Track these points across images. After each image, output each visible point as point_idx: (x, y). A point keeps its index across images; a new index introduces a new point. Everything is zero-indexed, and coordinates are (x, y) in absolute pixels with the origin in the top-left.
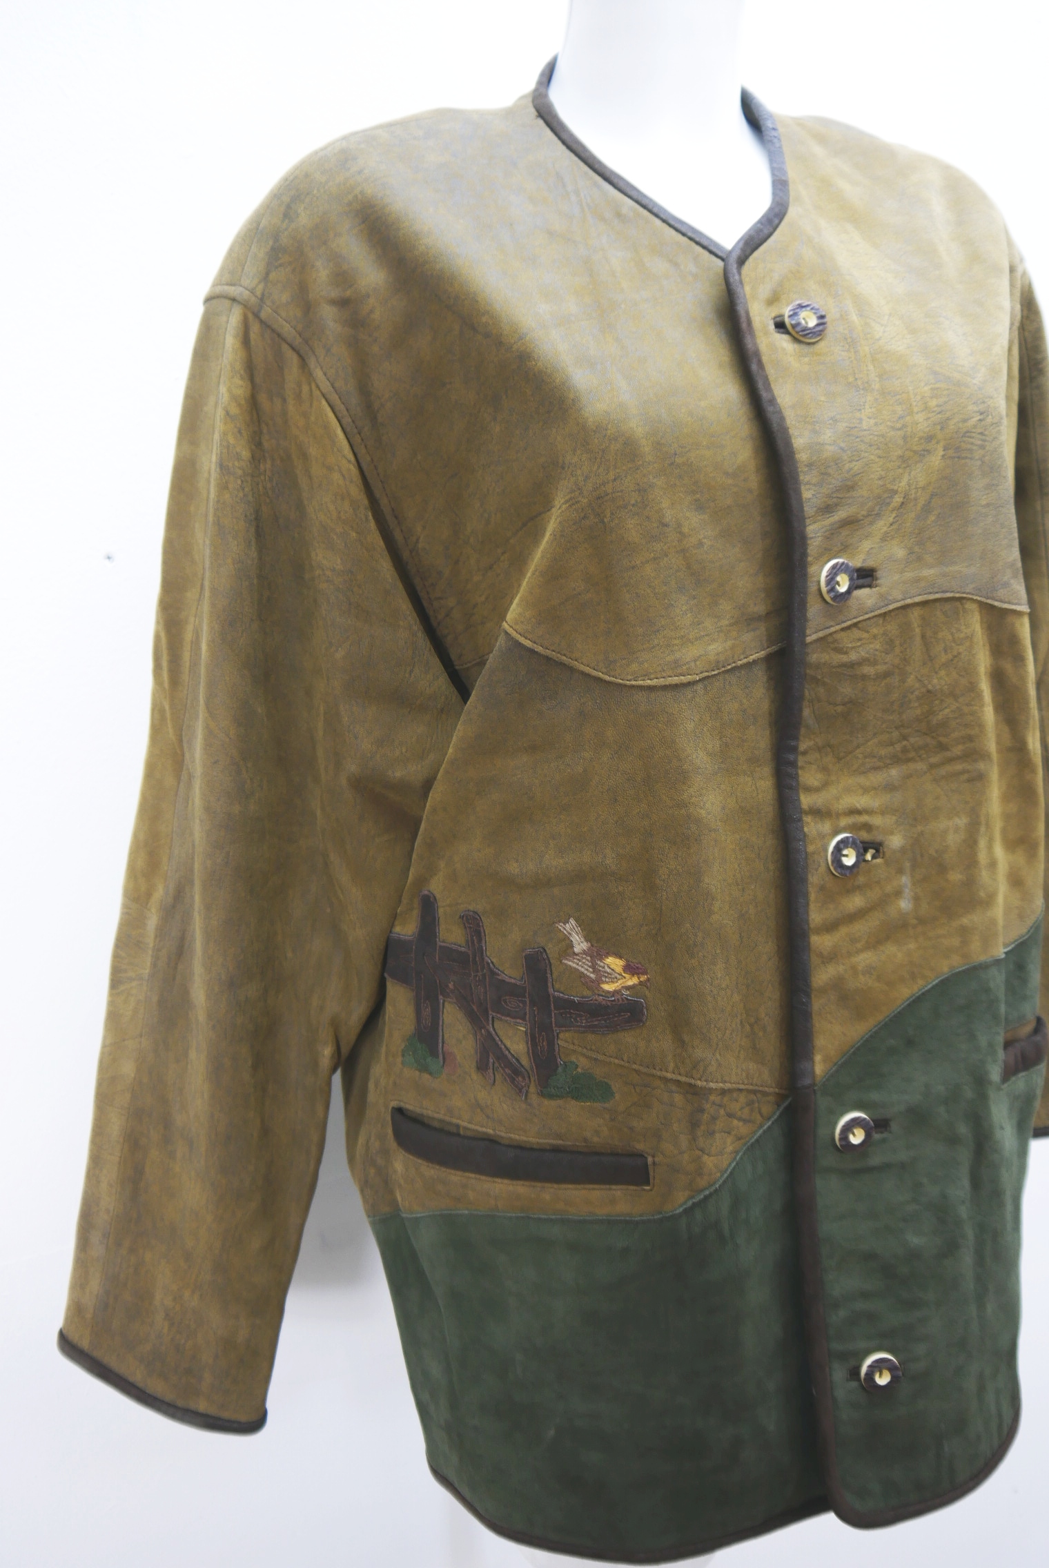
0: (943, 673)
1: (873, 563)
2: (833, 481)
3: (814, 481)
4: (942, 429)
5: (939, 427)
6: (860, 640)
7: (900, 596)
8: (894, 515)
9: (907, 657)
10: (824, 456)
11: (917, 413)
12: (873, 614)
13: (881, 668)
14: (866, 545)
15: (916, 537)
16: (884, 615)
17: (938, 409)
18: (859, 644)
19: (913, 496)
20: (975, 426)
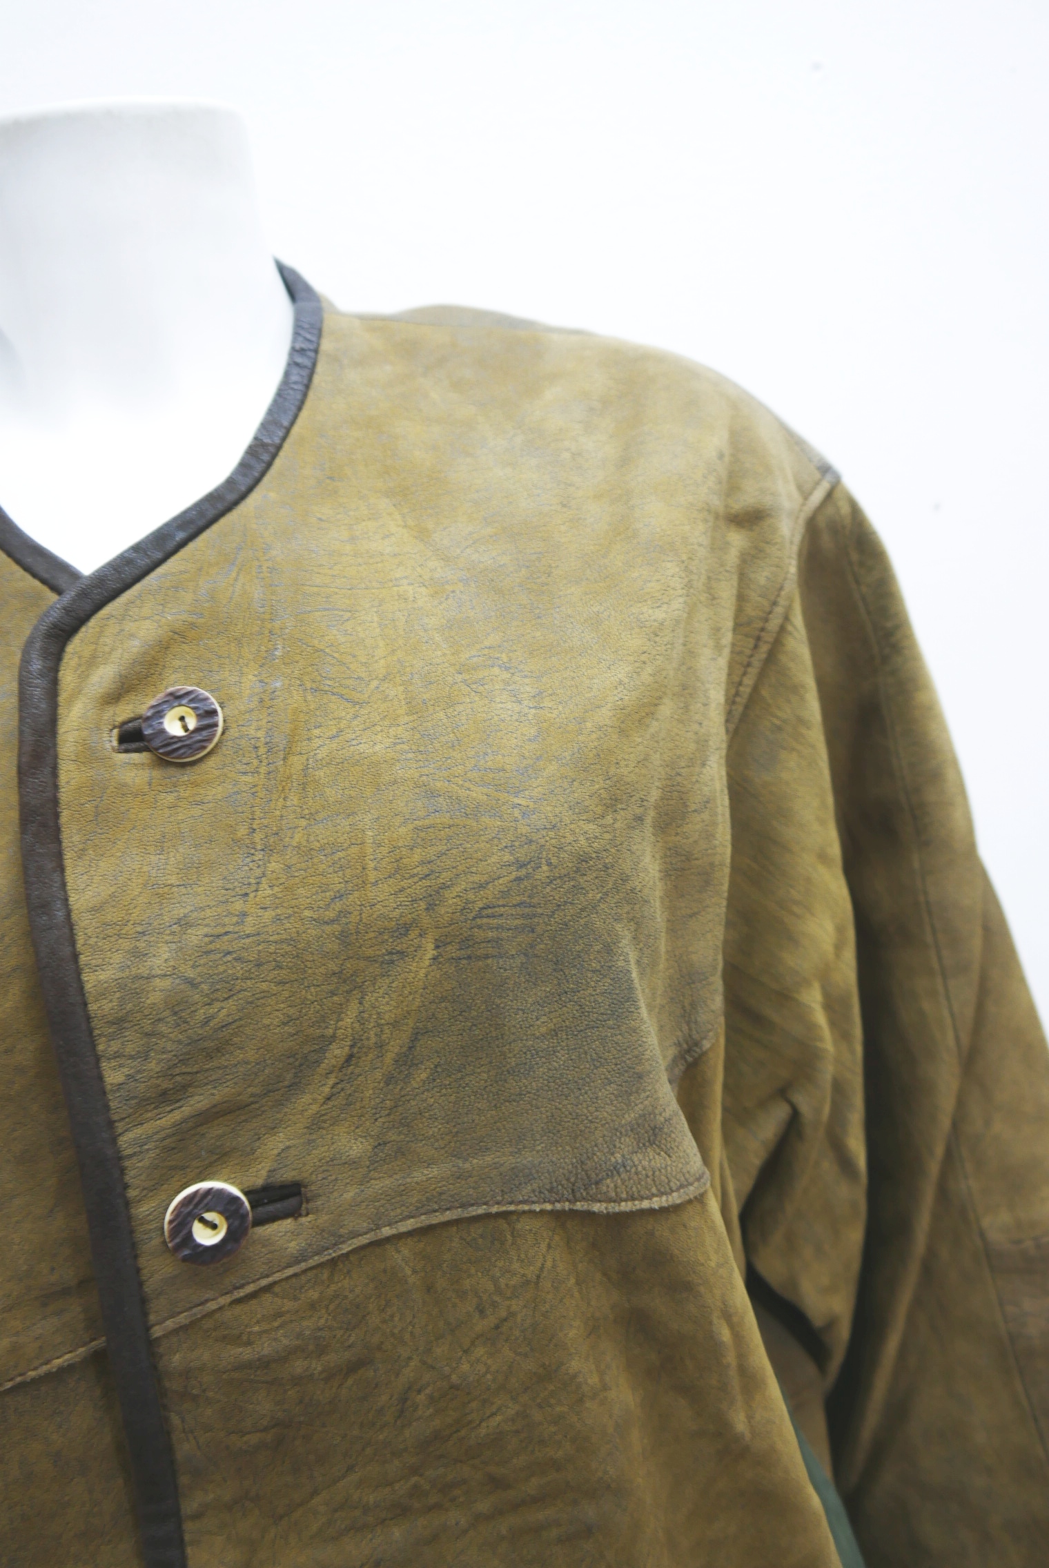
0: (480, 1351)
1: (294, 1173)
2: (169, 1046)
3: (130, 1049)
4: (430, 907)
5: (423, 905)
6: (279, 1315)
7: (365, 1225)
8: (331, 1082)
9: (396, 1331)
10: (149, 1002)
11: (376, 884)
12: (303, 1266)
13: (334, 1358)
14: (275, 1144)
15: (389, 1115)
16: (333, 1262)
17: (424, 870)
18: (276, 1324)
19: (373, 1040)
20: (505, 894)
